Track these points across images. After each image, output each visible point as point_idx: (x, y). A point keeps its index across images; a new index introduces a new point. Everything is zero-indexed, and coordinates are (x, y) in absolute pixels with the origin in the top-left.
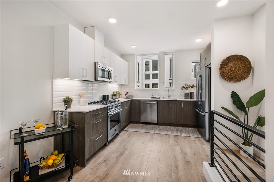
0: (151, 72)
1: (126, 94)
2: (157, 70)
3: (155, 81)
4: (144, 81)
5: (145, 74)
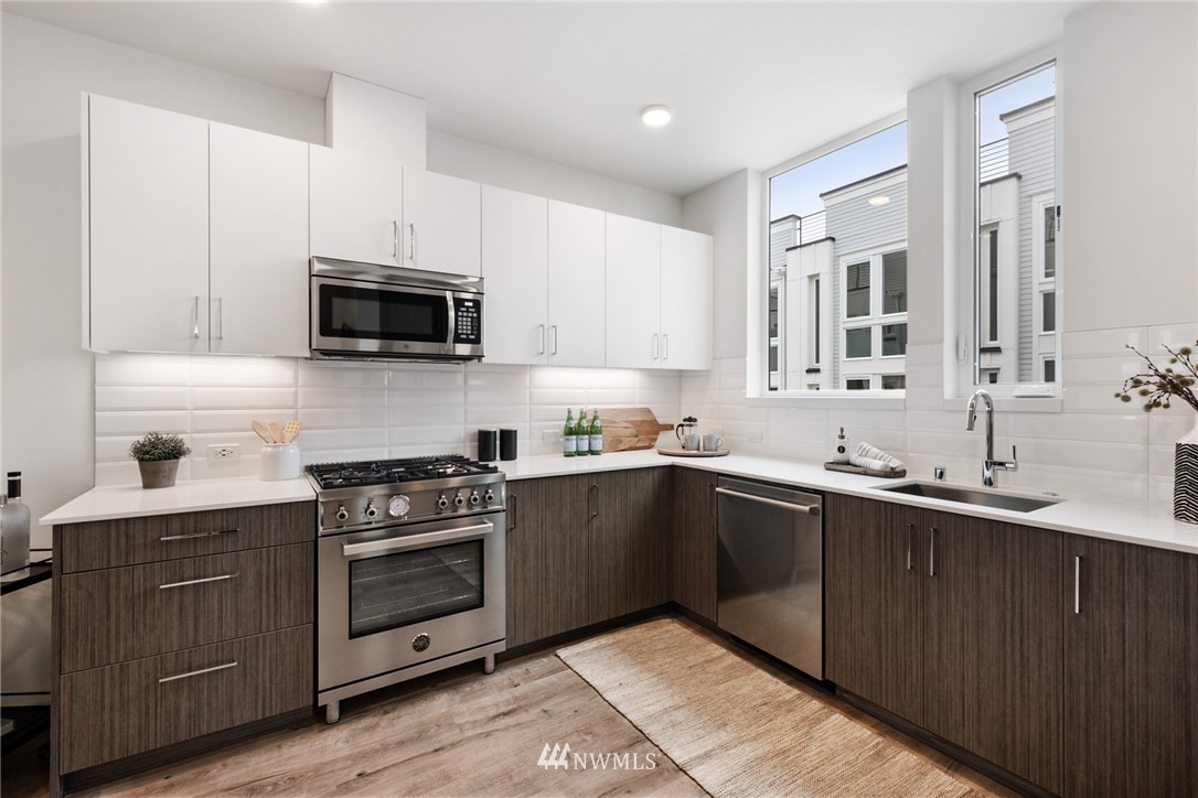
0: (877, 318)
1: (682, 425)
2: (902, 308)
3: (895, 365)
4: (841, 363)
5: (849, 332)
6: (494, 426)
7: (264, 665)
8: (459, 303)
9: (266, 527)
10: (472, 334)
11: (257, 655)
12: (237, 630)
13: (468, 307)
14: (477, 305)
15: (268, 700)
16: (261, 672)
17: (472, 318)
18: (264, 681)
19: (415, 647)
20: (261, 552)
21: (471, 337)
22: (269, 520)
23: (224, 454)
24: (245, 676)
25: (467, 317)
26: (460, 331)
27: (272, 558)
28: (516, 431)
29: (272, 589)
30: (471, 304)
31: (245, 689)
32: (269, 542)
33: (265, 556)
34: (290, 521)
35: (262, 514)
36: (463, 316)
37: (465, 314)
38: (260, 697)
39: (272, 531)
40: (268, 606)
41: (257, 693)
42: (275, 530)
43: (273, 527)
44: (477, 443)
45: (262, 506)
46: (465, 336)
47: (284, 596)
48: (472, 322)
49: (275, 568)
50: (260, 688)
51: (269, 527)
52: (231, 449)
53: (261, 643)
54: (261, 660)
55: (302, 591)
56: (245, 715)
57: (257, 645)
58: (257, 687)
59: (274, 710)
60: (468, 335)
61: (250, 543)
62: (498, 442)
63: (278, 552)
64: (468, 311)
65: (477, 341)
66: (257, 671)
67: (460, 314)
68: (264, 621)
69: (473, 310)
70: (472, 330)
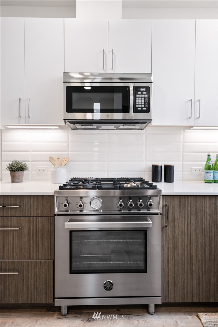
6: (162, 163)
7: (31, 276)
8: (136, 89)
9: (32, 206)
10: (144, 107)
11: (28, 270)
12: (20, 256)
13: (142, 91)
14: (148, 89)
15: (33, 294)
16: (30, 279)
17: (145, 97)
18: (31, 285)
19: (105, 287)
20: (30, 218)
21: (144, 109)
22: (33, 203)
23: (42, 170)
24: (23, 280)
25: (142, 97)
26: (137, 106)
27: (35, 223)
28: (174, 166)
29: (35, 238)
30: (144, 89)
31: (23, 286)
32: (34, 214)
33: (32, 221)
34: (43, 205)
35: (31, 199)
36: (139, 97)
37: (141, 96)
38: (30, 292)
39: (35, 209)
40: (33, 247)
41: (28, 290)
42: (36, 208)
43: (35, 207)
44: (151, 172)
45: (31, 196)
46: (140, 109)
47: (40, 243)
48: (144, 100)
49: (36, 228)
50: (30, 287)
51: (34, 206)
52: (44, 169)
53: (30, 265)
54: (30, 274)
55: (48, 242)
56: (23, 300)
57: (28, 265)
58: (28, 287)
59: (36, 300)
60: (142, 108)
61: (25, 213)
62: (163, 172)
63: (38, 219)
64: (142, 94)
65: (148, 111)
66: (28, 278)
67: (138, 96)
68: (31, 254)
69: (145, 93)
70: (145, 104)
